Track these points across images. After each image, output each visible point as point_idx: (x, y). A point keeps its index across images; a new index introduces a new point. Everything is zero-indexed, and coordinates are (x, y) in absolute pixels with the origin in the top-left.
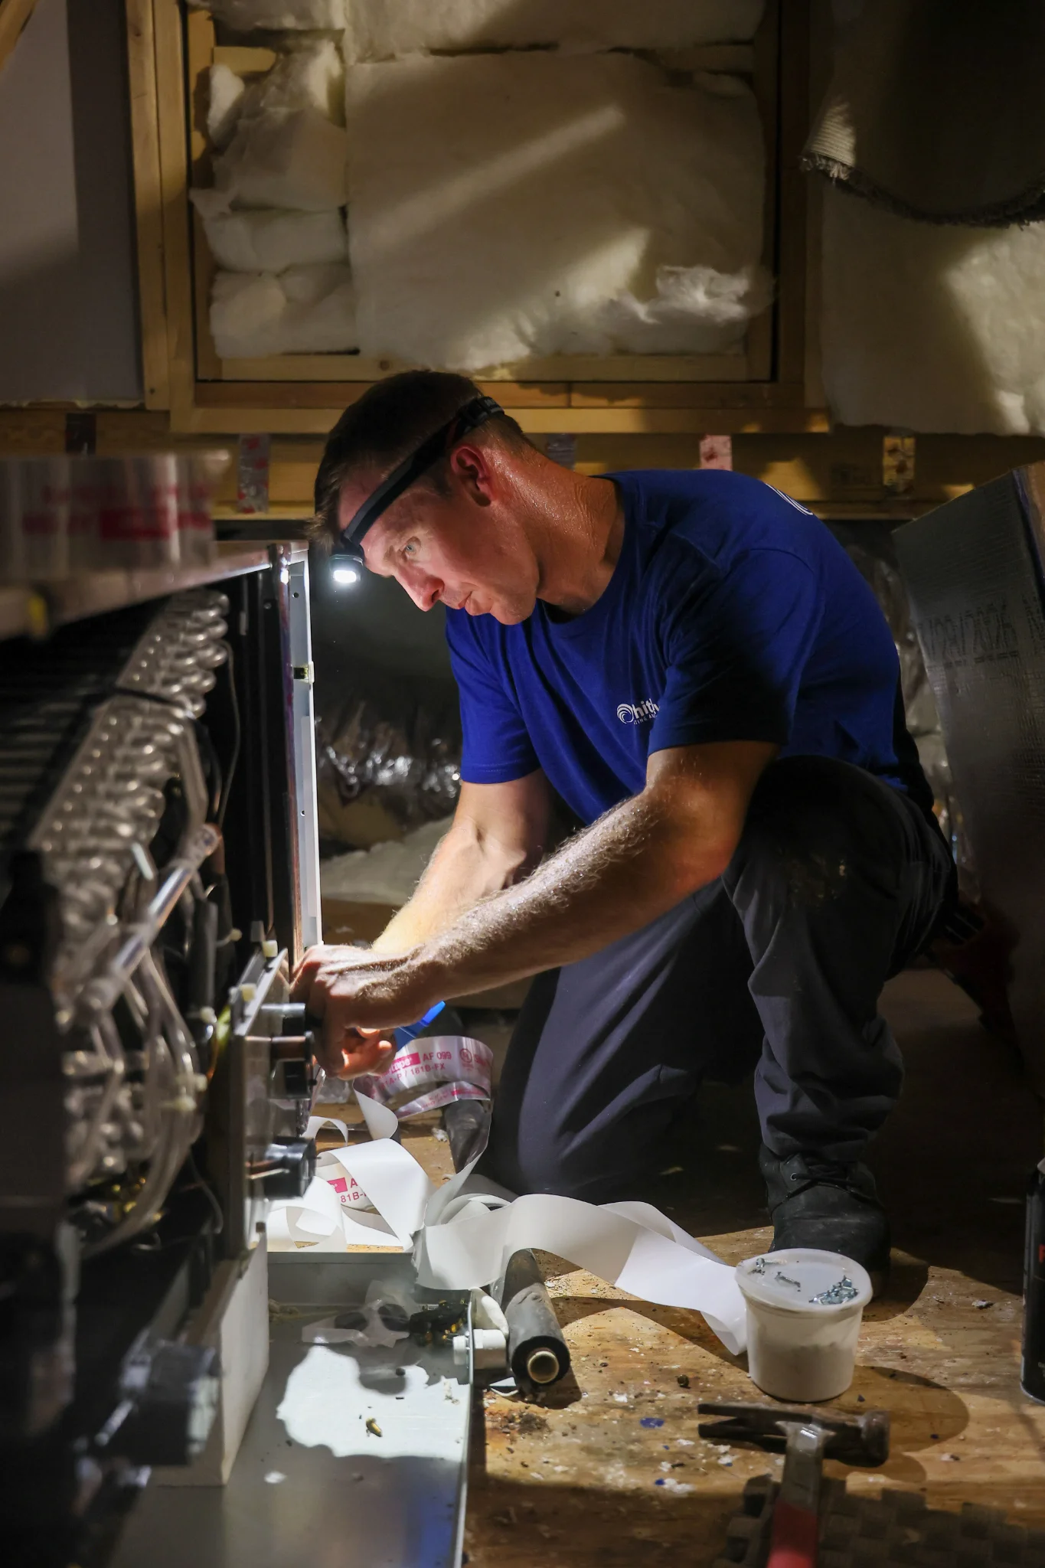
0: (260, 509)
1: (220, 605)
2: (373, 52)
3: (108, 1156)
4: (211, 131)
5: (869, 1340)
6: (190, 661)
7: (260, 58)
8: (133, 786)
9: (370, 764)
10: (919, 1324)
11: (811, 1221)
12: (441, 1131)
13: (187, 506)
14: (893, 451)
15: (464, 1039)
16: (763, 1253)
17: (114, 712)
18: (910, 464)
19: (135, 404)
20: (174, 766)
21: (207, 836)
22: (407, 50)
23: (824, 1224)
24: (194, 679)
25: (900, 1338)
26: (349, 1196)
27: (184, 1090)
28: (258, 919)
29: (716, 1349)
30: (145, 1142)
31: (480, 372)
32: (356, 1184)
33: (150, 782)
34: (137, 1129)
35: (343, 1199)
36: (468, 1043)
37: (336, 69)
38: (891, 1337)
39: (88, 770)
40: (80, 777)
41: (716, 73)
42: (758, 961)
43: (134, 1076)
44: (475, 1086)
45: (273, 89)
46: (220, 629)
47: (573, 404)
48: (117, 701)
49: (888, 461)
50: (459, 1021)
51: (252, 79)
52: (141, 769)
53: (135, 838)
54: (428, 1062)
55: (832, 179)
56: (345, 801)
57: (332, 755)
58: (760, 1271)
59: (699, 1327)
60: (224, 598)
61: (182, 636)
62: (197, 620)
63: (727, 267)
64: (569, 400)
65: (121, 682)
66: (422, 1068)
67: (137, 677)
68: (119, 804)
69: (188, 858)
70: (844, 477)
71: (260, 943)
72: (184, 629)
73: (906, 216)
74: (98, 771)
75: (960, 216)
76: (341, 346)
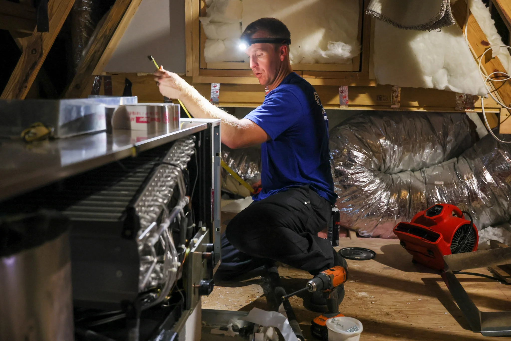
1: (193, 139)
3: (153, 282)
4: (206, 1)
6: (183, 154)
8: (164, 188)
16: (334, 317)
17: (162, 168)
18: (399, 96)
19: (183, 74)
20: (176, 182)
21: (186, 199)
24: (184, 159)
27: (174, 265)
28: (201, 221)
30: (164, 279)
33: (171, 187)
34: (161, 275)
40: (151, 185)
43: (160, 262)
46: (193, 145)
48: (163, 165)
49: (393, 94)
52: (167, 184)
53: (163, 202)
55: (374, 17)
58: (333, 322)
60: (195, 137)
61: (182, 148)
62: (187, 143)
63: (347, 42)
65: (164, 161)
67: (169, 159)
68: (160, 193)
69: (180, 206)
70: (380, 99)
71: (201, 228)
72: (183, 146)
73: (397, 27)
74: (155, 184)
75: (412, 27)
76: (239, 60)
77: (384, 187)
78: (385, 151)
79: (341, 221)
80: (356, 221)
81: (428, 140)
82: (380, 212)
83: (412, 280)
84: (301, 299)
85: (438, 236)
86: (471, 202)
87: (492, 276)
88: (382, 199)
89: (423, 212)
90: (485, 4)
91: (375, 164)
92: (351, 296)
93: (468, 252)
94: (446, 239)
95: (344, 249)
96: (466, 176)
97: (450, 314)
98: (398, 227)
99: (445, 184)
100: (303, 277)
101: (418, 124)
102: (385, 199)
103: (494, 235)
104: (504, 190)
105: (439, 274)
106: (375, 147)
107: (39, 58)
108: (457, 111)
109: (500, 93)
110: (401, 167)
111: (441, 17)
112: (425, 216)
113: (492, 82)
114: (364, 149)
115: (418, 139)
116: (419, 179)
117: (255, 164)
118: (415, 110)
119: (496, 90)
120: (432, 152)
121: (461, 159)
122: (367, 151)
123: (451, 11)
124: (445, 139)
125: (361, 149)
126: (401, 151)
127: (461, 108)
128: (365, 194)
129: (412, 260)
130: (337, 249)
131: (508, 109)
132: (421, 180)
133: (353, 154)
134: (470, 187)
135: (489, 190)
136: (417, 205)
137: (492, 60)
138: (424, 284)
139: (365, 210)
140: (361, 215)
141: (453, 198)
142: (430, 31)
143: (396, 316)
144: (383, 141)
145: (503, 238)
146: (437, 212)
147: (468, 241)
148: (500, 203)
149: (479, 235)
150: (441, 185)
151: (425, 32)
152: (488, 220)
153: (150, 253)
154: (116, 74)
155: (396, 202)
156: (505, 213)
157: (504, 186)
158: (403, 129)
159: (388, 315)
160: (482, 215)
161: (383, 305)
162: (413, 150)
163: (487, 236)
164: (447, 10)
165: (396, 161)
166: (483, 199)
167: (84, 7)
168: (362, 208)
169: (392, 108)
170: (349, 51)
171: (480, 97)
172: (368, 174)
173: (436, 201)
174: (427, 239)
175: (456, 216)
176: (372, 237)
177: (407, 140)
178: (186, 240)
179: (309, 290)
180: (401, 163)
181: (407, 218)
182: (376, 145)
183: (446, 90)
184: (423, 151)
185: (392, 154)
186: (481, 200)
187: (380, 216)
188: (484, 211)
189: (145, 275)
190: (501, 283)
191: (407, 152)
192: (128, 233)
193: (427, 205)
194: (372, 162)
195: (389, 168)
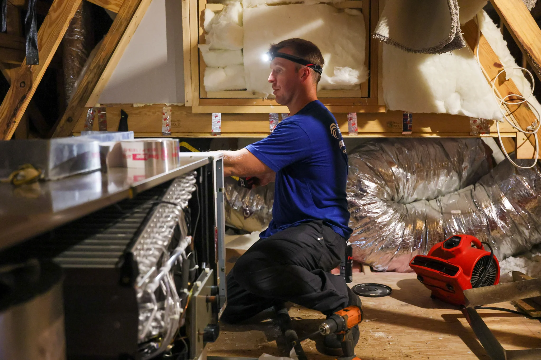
1: (194, 174)
2: (251, 5)
3: (154, 331)
4: (205, 28)
6: (184, 192)
7: (219, 7)
8: (164, 229)
17: (161, 207)
19: (182, 104)
20: (177, 222)
21: (188, 239)
22: (260, 4)
24: (185, 197)
27: (176, 312)
28: (204, 262)
30: (165, 327)
33: (171, 227)
34: (163, 323)
37: (240, 10)
39: (152, 225)
40: (150, 227)
41: (351, 9)
43: (161, 308)
45: (222, 16)
46: (194, 181)
48: (162, 204)
51: (217, 12)
52: (167, 224)
53: (163, 245)
55: (382, 41)
56: (245, 218)
60: (195, 172)
61: (182, 185)
62: (187, 179)
63: (354, 67)
65: (164, 199)
67: (168, 197)
68: (159, 235)
69: (182, 247)
70: (391, 125)
71: (204, 269)
72: (183, 182)
73: (405, 51)
74: (154, 225)
75: (422, 51)
76: (242, 88)
77: (398, 218)
78: (398, 180)
79: (353, 255)
80: (370, 255)
81: (443, 167)
82: (395, 244)
83: (431, 317)
84: (314, 342)
85: (458, 269)
86: (490, 231)
87: (516, 310)
88: (396, 230)
89: (440, 244)
90: (497, 25)
91: (388, 193)
92: (368, 337)
93: (489, 285)
94: (466, 272)
95: (357, 286)
96: (484, 204)
97: (473, 353)
98: (414, 260)
99: (462, 213)
100: (315, 318)
101: (432, 150)
102: (400, 231)
103: (517, 265)
104: (524, 217)
105: (459, 309)
106: (388, 175)
107: (28, 91)
108: (471, 137)
109: (515, 117)
110: (415, 196)
111: (451, 40)
112: (442, 248)
113: (507, 105)
114: (375, 178)
115: (432, 166)
116: (435, 208)
117: (261, 196)
118: (428, 136)
119: (511, 113)
120: (447, 179)
121: (479, 186)
122: (379, 181)
123: (461, 34)
124: (460, 166)
125: (372, 178)
126: (415, 179)
127: (476, 133)
128: (378, 226)
129: (430, 295)
130: (351, 285)
131: (525, 134)
132: (437, 209)
133: (364, 184)
134: (489, 215)
135: (509, 218)
136: (433, 236)
137: (506, 83)
138: (444, 321)
139: (379, 242)
140: (374, 248)
141: (471, 227)
142: (440, 54)
143: (416, 357)
144: (395, 169)
145: (526, 268)
146: (455, 243)
147: (489, 273)
148: (521, 231)
149: (500, 266)
150: (458, 214)
151: (435, 55)
152: (509, 249)
153: (150, 300)
154: (111, 106)
155: (411, 233)
156: (526, 242)
157: (524, 214)
158: (416, 156)
159: (407, 356)
160: (503, 245)
161: (401, 346)
162: (427, 178)
163: (509, 267)
164: (457, 32)
165: (410, 190)
166: (503, 228)
167: (76, 36)
168: (376, 240)
169: (404, 135)
170: (357, 77)
171: (495, 121)
172: (381, 204)
173: (454, 231)
174: (446, 273)
175: (475, 246)
176: (388, 271)
177: (421, 167)
178: (189, 284)
179: (322, 333)
180: (415, 192)
181: (423, 250)
182: (388, 174)
183: (459, 115)
184: (438, 179)
185: (405, 183)
186: (500, 229)
187: (394, 248)
188: (504, 241)
189: (144, 324)
190: (525, 317)
191: (421, 180)
192: (126, 280)
193: (444, 236)
194: (385, 192)
195: (403, 197)
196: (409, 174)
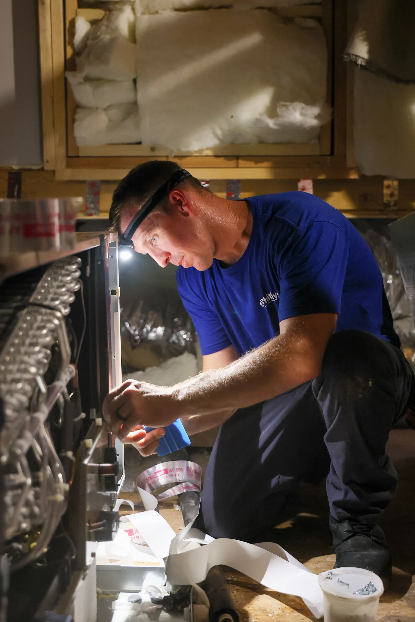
0: (96, 214)
1: (77, 263)
2: (148, 10)
3: (23, 523)
4: (75, 46)
5: (382, 612)
6: (64, 290)
7: (97, 14)
8: (37, 349)
9: (145, 330)
10: (406, 604)
11: (354, 553)
12: (178, 506)
13: (63, 223)
14: (388, 187)
15: (189, 462)
16: (331, 569)
17: (29, 313)
18: (396, 193)
19: (39, 167)
20: (56, 338)
21: (70, 370)
22: (164, 9)
23: (361, 555)
24: (65, 298)
25: (397, 612)
26: (134, 538)
27: (58, 490)
28: (94, 408)
29: (309, 615)
31: (196, 152)
32: (137, 532)
33: (45, 346)
34: (36, 510)
35: (132, 539)
36: (191, 464)
37: (132, 17)
38: (393, 611)
39: (17, 341)
40: (13, 345)
41: (304, 17)
42: (330, 426)
43: (36, 484)
44: (194, 485)
45: (103, 28)
46: (78, 274)
47: (240, 166)
48: (30, 308)
49: (386, 191)
50: (187, 454)
51: (94, 23)
52: (41, 340)
53: (37, 374)
54: (171, 473)
55: (358, 65)
56: (134, 347)
57: (128, 325)
58: (329, 578)
59: (300, 604)
60: (79, 260)
61: (60, 278)
62: (67, 270)
63: (310, 102)
64: (238, 164)
65: (32, 300)
66: (169, 476)
67: (39, 297)
68: (30, 357)
69: (62, 381)
70: (365, 199)
71: (94, 420)
72: (61, 274)
74: (21, 342)
76: (133, 141)
110: (399, 311)
170: (315, 116)
178: (74, 443)
196: (391, 277)
